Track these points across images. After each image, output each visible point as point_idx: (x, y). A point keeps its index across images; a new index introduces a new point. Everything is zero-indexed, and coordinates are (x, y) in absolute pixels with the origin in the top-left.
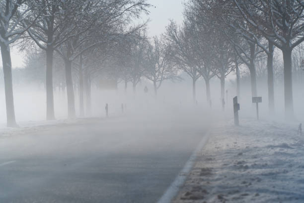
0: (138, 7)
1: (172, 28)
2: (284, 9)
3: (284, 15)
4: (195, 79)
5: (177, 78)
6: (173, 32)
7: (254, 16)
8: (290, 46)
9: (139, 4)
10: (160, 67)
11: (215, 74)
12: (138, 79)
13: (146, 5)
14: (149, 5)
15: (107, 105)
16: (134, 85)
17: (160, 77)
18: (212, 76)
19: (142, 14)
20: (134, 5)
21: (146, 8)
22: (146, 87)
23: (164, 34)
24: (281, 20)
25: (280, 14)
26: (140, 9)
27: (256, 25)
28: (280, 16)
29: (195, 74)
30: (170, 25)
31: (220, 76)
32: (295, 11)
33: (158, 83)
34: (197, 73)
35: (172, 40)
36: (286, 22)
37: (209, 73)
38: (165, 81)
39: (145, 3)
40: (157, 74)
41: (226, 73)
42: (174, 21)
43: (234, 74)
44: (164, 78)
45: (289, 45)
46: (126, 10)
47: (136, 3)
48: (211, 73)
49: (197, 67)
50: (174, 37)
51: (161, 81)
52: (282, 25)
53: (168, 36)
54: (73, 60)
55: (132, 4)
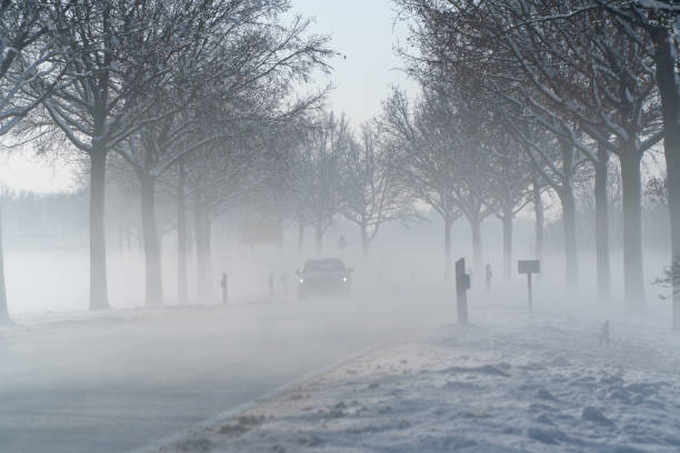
0: (305, 57)
1: (396, 105)
2: (623, 63)
3: (624, 76)
4: (449, 221)
5: (415, 218)
6: (399, 114)
7: (555, 78)
8: (638, 147)
9: (308, 49)
10: (376, 192)
11: (491, 210)
12: (328, 219)
13: (325, 52)
14: (330, 51)
15: (225, 276)
16: (319, 234)
17: (376, 215)
18: (486, 214)
19: (316, 72)
20: (297, 53)
21: (325, 59)
22: (342, 239)
23: (379, 119)
24: (618, 87)
25: (614, 74)
26: (312, 61)
27: (559, 100)
28: (614, 79)
29: (451, 210)
30: (392, 97)
31: (502, 214)
32: (647, 69)
33: (370, 229)
34: (455, 208)
35: (397, 132)
36: (628, 93)
37: (479, 206)
38: (387, 223)
39: (321, 48)
40: (369, 208)
41: (517, 208)
42: (401, 89)
43: (530, 210)
44: (385, 218)
45: (634, 145)
46: (279, 63)
47: (302, 47)
48: (483, 208)
49: (454, 195)
50: (400, 125)
51: (377, 224)
52: (620, 100)
53: (387, 124)
54: (160, 175)
55: (294, 51)
